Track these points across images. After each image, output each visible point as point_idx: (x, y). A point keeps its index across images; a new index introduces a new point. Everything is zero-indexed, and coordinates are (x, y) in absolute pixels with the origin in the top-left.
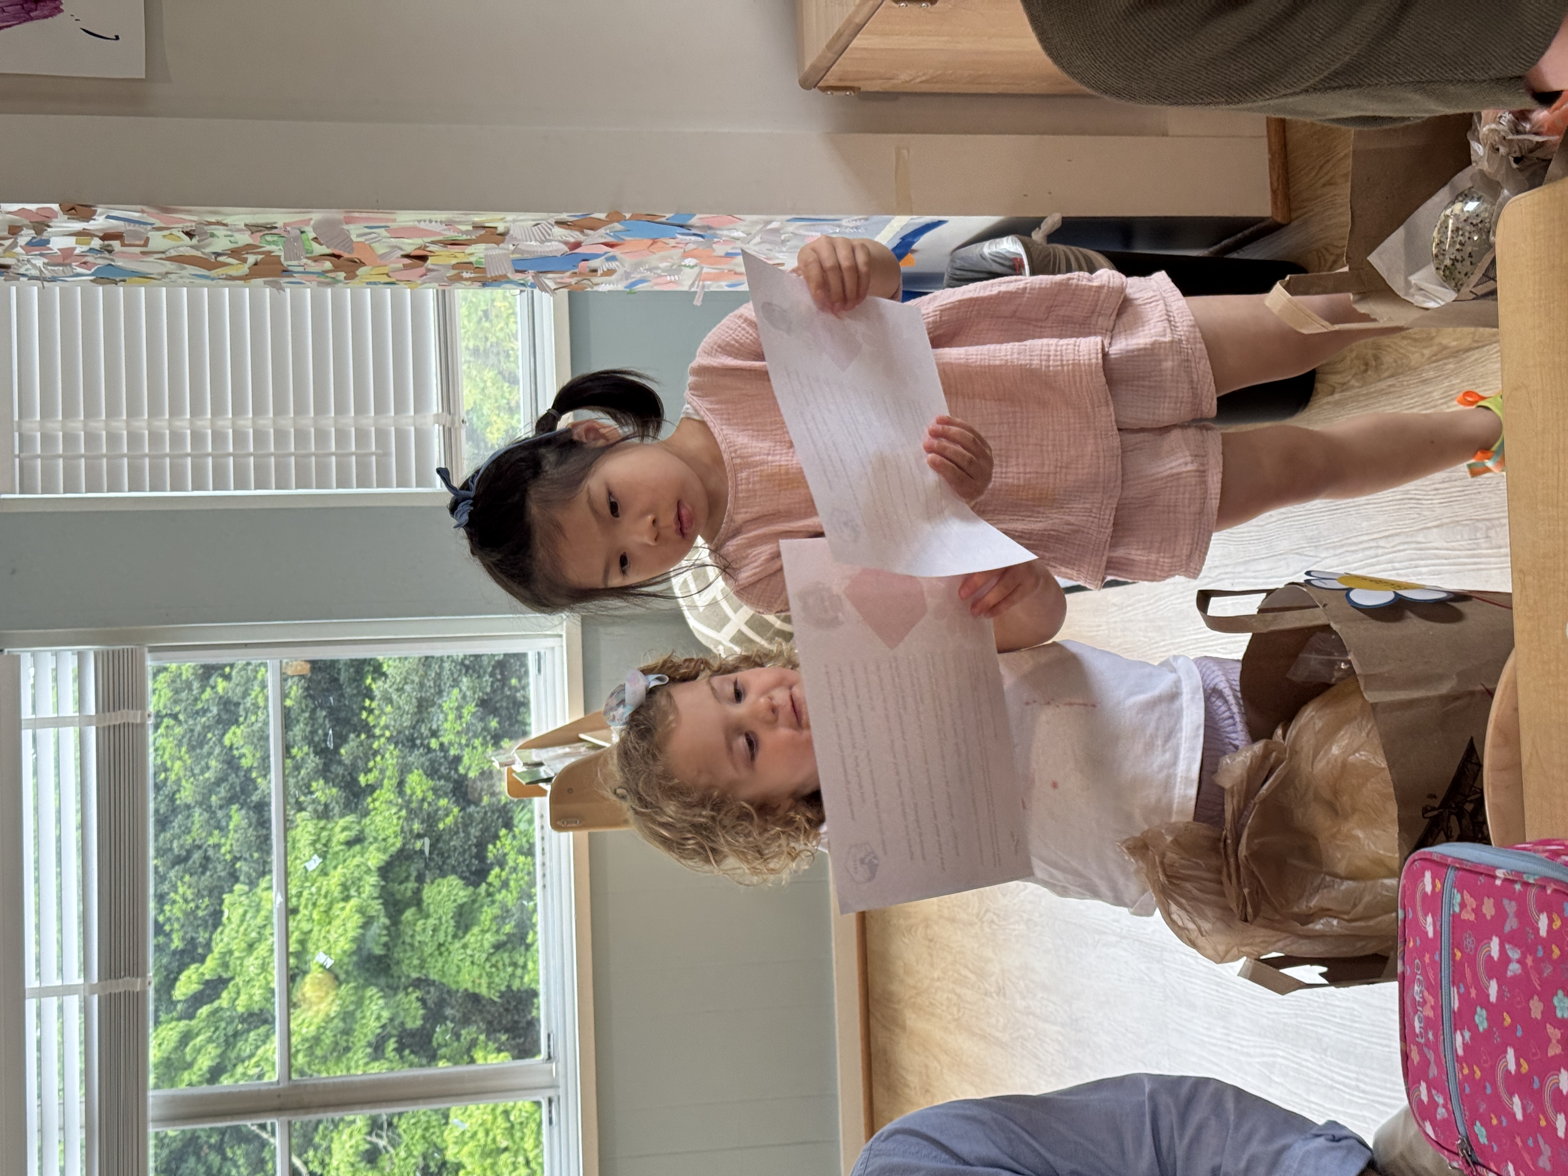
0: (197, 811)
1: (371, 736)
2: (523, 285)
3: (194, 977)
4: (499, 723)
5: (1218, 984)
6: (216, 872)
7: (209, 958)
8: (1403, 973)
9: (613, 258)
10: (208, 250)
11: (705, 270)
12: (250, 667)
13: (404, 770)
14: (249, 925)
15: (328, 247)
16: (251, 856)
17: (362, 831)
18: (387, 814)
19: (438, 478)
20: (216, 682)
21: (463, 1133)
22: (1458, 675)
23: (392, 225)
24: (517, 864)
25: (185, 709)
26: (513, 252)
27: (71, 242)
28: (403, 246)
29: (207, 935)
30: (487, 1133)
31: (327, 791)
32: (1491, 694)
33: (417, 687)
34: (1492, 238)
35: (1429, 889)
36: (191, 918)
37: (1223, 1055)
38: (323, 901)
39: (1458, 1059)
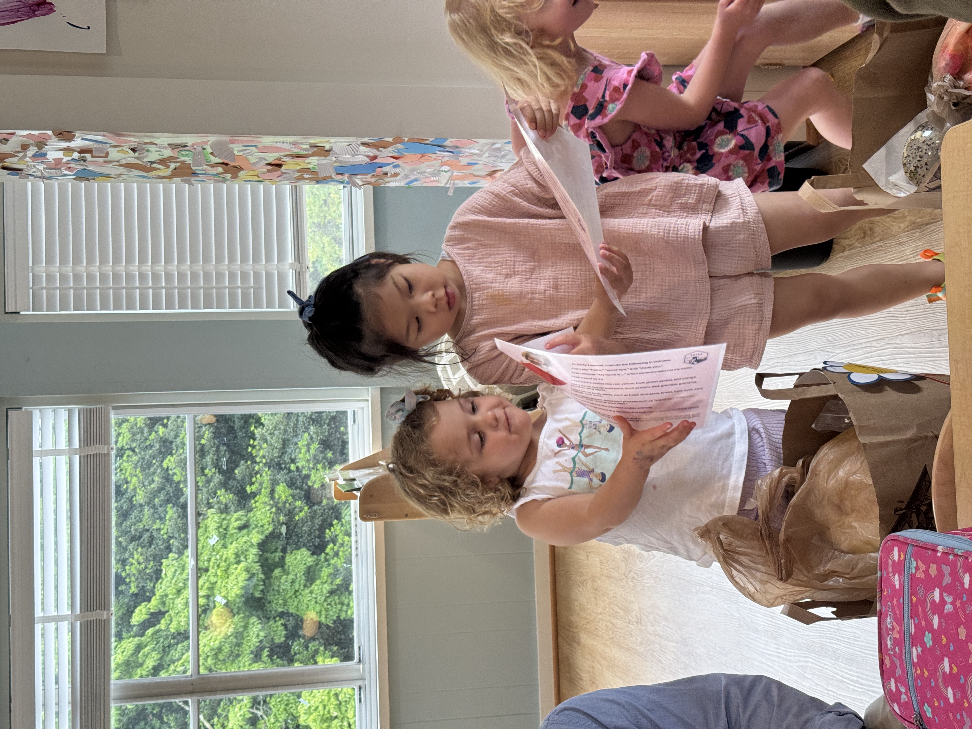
0: (146, 508)
1: (254, 462)
2: (343, 182)
3: (144, 611)
4: (333, 454)
6: (157, 546)
7: (153, 599)
8: (881, 611)
9: (397, 166)
10: (145, 160)
11: (455, 174)
12: (179, 420)
13: (274, 483)
14: (178, 579)
15: (219, 158)
16: (180, 535)
17: (248, 521)
18: (264, 510)
20: (158, 428)
21: (310, 707)
22: (917, 426)
23: (260, 145)
24: (343, 542)
25: (139, 445)
26: (335, 162)
27: (60, 155)
28: (267, 159)
29: (152, 585)
30: (325, 708)
31: (227, 496)
32: (937, 437)
33: (282, 432)
34: (939, 153)
35: (896, 558)
36: (142, 574)
37: (775, 661)
38: (223, 564)
39: (914, 665)
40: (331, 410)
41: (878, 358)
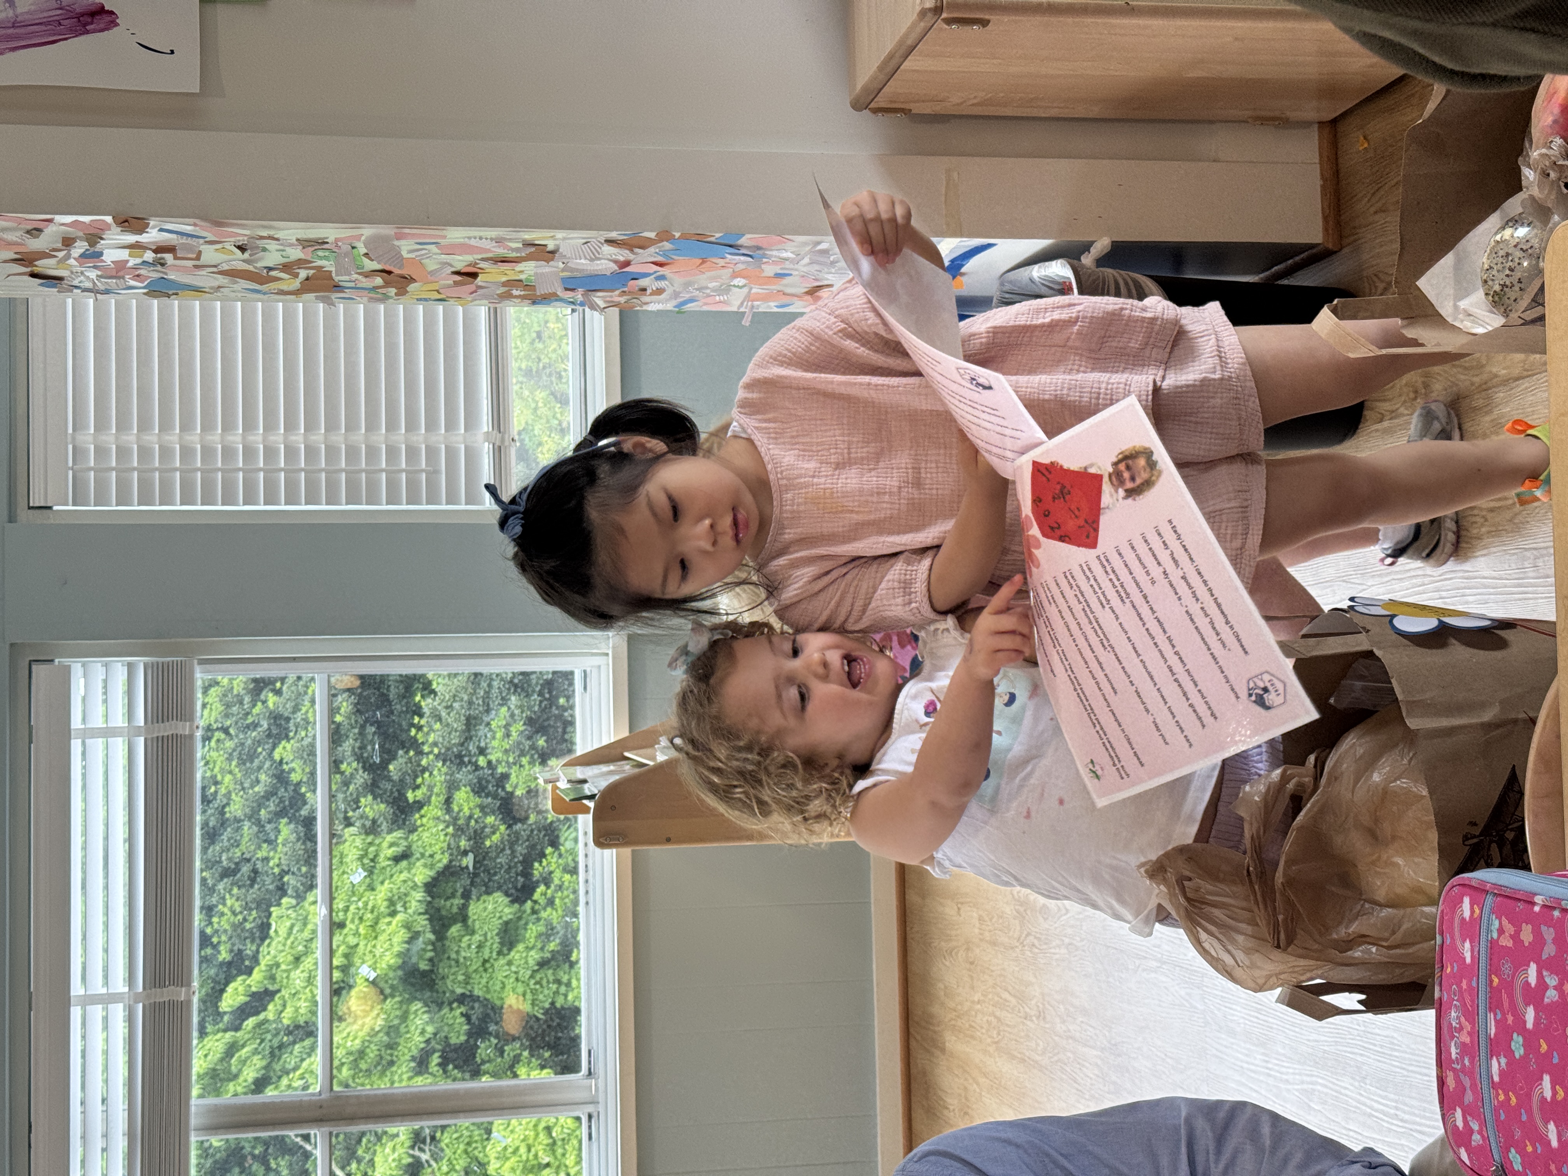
0: (247, 824)
1: (420, 753)
2: (572, 303)
3: (241, 989)
4: (546, 741)
5: (1258, 1011)
6: (264, 885)
7: (256, 971)
8: (1440, 999)
9: (662, 278)
10: (260, 264)
11: (754, 291)
12: (301, 683)
13: (452, 787)
14: (296, 939)
15: (378, 263)
16: (299, 869)
17: (409, 847)
18: (434, 830)
19: (487, 495)
20: (266, 696)
21: (505, 1149)
22: (1500, 703)
23: (443, 242)
24: (563, 882)
25: (236, 723)
26: (563, 270)
27: (124, 254)
28: (455, 264)
29: (254, 948)
30: (529, 1150)
31: (375, 807)
32: (1533, 721)
33: (465, 705)
34: (1541, 264)
35: (1467, 914)
36: (239, 931)
37: (1262, 1081)
38: (369, 915)
39: (1494, 1085)
40: (544, 670)
41: (1436, 595)
